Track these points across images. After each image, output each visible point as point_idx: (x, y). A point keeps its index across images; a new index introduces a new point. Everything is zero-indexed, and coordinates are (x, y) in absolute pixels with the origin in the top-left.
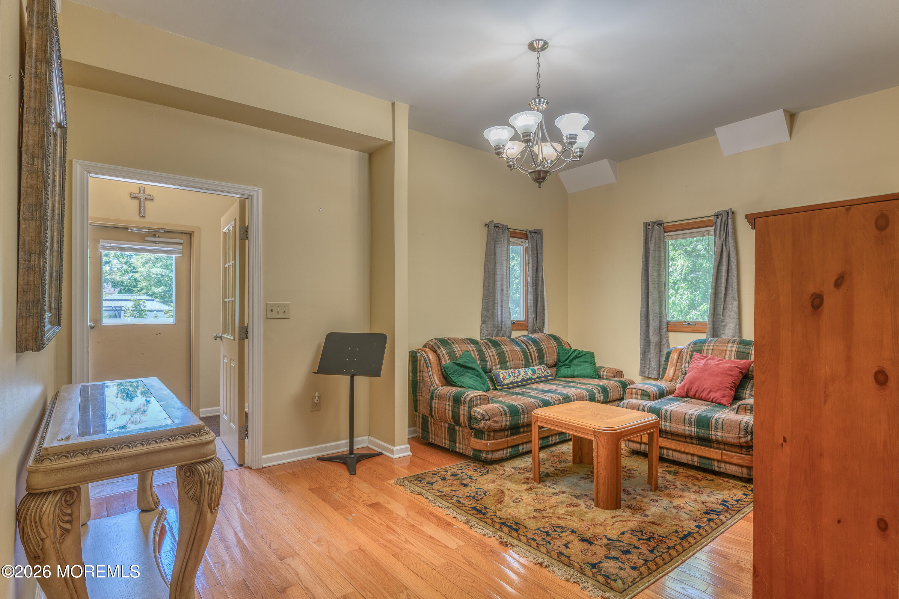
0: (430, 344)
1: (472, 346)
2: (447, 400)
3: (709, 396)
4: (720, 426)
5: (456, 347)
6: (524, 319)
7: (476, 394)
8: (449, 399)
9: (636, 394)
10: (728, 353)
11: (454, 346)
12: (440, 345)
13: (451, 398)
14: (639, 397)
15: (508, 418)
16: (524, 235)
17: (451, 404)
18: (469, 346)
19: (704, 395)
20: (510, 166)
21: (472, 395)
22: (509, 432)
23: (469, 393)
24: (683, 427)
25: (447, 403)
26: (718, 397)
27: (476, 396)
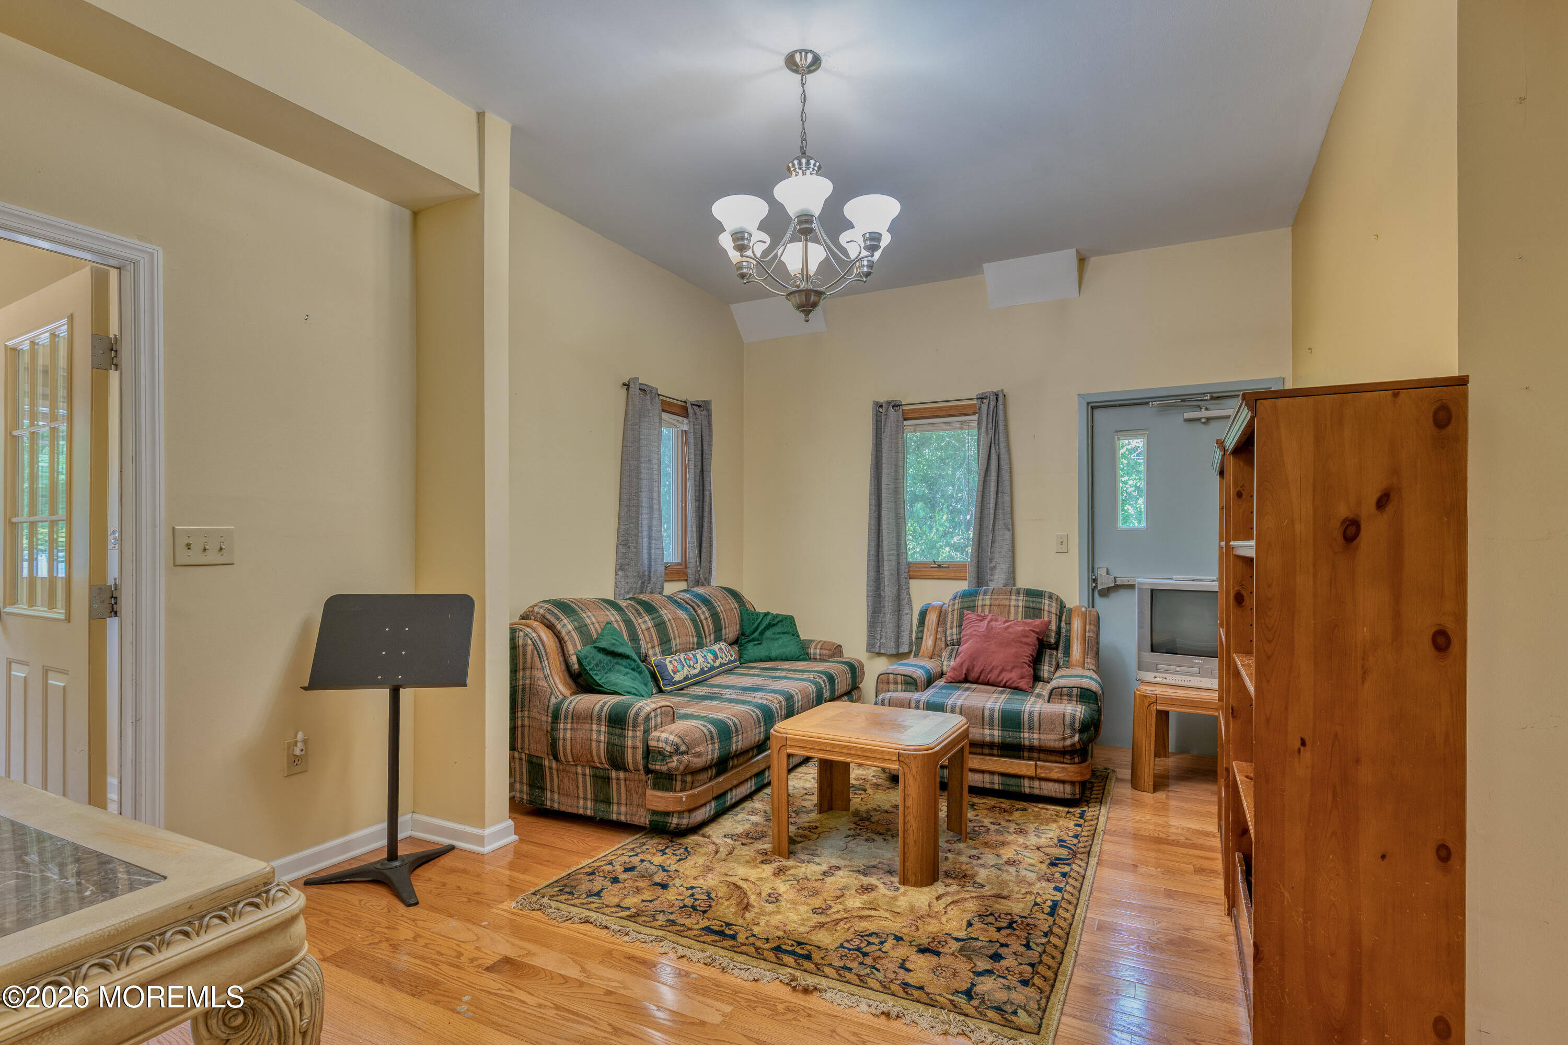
0: (538, 613)
1: (613, 612)
2: (595, 722)
3: (1000, 678)
4: (1036, 724)
5: (588, 617)
6: (679, 560)
7: (654, 706)
8: (599, 719)
9: (896, 683)
10: (1012, 609)
11: (584, 615)
12: (560, 615)
13: (603, 717)
14: (900, 687)
15: (716, 745)
16: (682, 410)
17: (603, 728)
18: (608, 613)
19: (992, 677)
20: (743, 276)
21: (648, 709)
22: (714, 771)
23: (640, 704)
24: (981, 731)
25: (595, 727)
26: (1014, 679)
27: (655, 710)
